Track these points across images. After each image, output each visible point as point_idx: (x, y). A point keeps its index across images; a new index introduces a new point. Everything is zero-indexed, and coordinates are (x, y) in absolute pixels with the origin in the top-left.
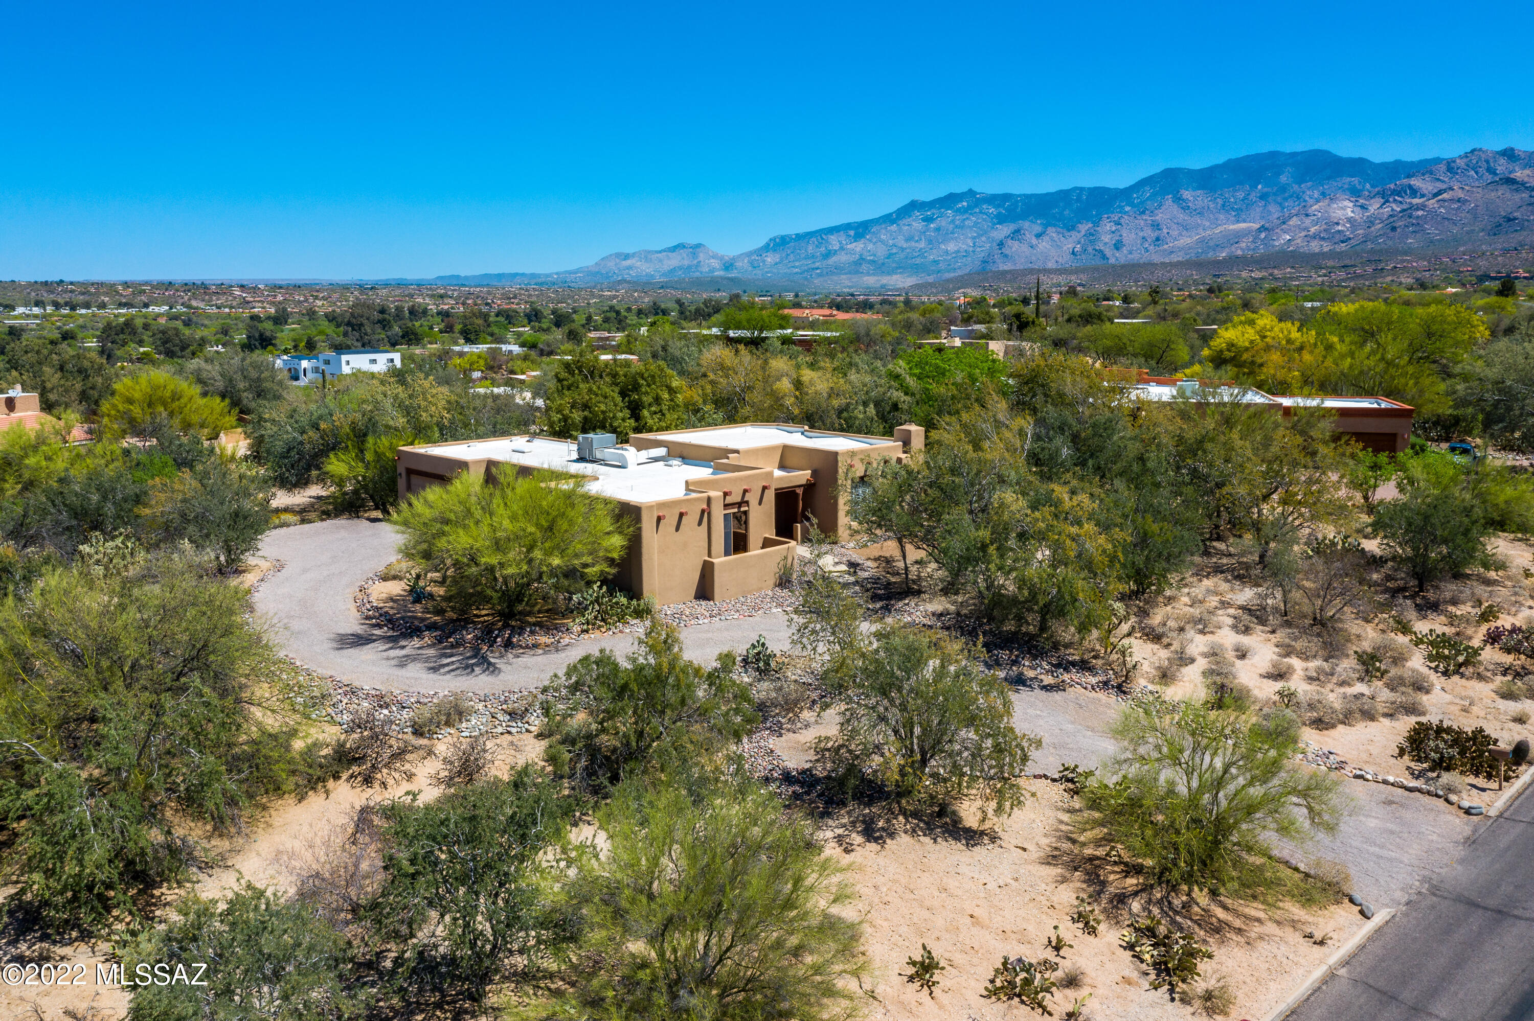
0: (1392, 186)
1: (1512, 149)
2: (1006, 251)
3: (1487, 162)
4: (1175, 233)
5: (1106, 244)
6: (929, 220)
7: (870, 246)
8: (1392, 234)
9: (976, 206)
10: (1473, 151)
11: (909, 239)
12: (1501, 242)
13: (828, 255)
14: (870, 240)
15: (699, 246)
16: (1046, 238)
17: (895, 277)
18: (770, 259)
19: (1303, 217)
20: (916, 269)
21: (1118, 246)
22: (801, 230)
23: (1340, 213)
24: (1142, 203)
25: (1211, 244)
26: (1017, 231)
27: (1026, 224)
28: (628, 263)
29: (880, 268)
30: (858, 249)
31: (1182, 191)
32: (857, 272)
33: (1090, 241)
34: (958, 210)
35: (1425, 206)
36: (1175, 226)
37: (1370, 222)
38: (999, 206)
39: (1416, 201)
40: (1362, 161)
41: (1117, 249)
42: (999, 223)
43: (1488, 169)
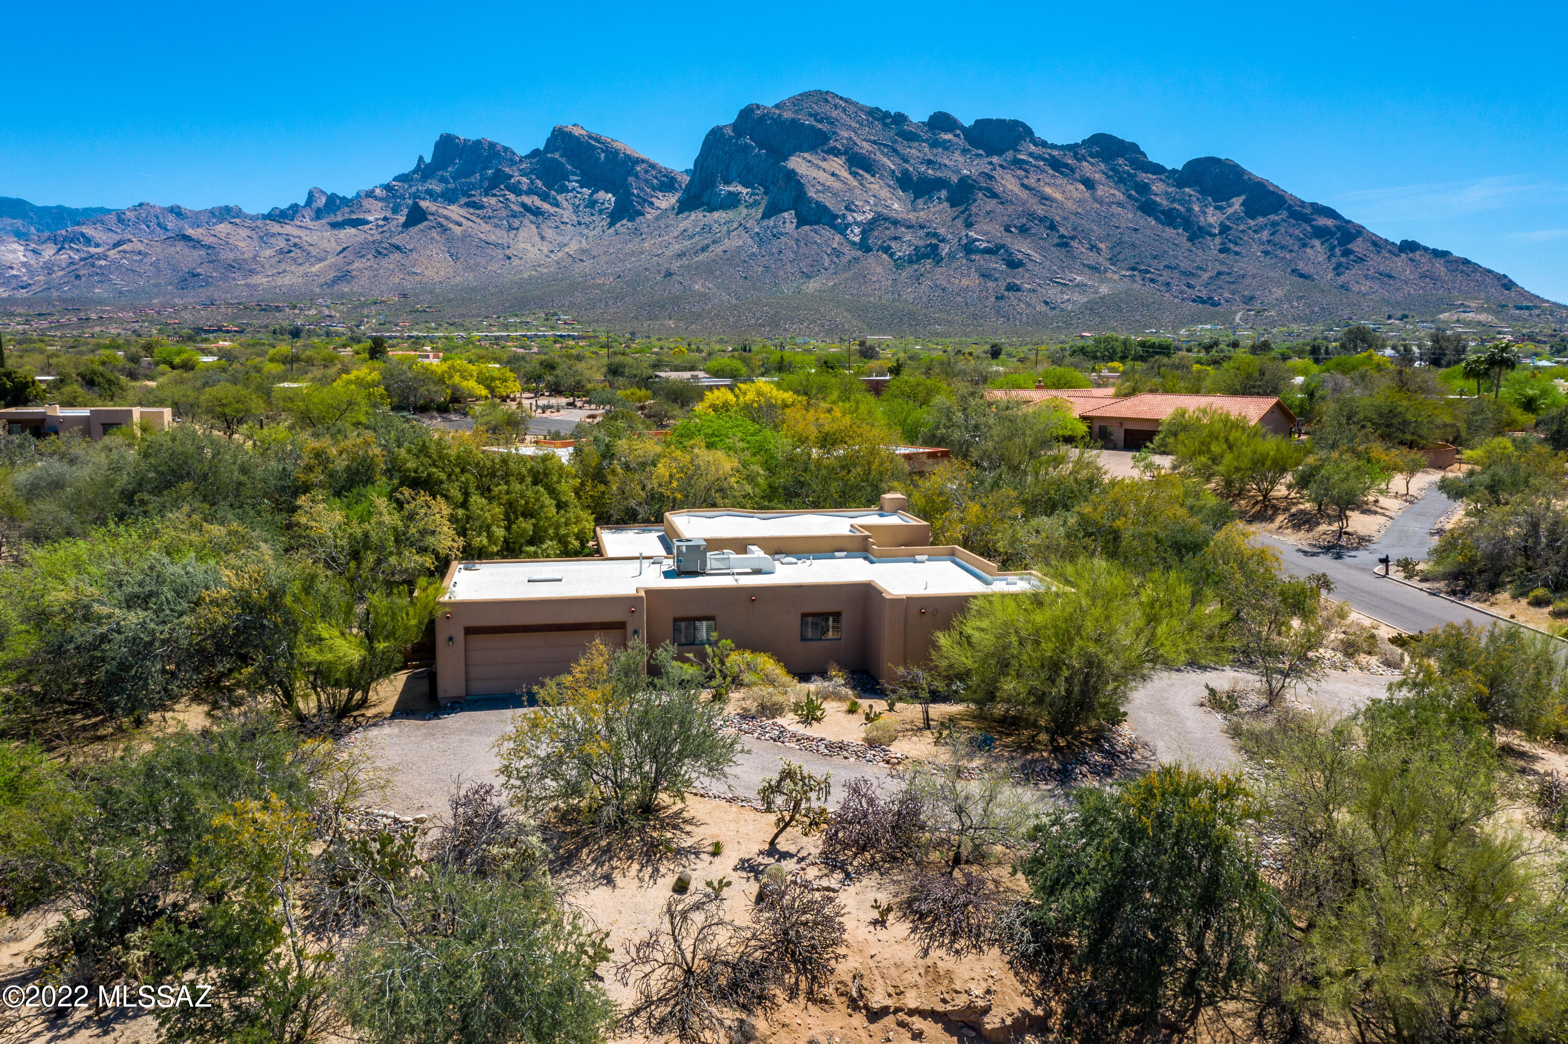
0: (63, 232)
1: (179, 207)
3: (157, 217)
8: (77, 283)
10: (141, 205)
12: (190, 297)
23: (11, 256)
35: (107, 256)
37: (49, 269)
39: (93, 250)
43: (159, 225)
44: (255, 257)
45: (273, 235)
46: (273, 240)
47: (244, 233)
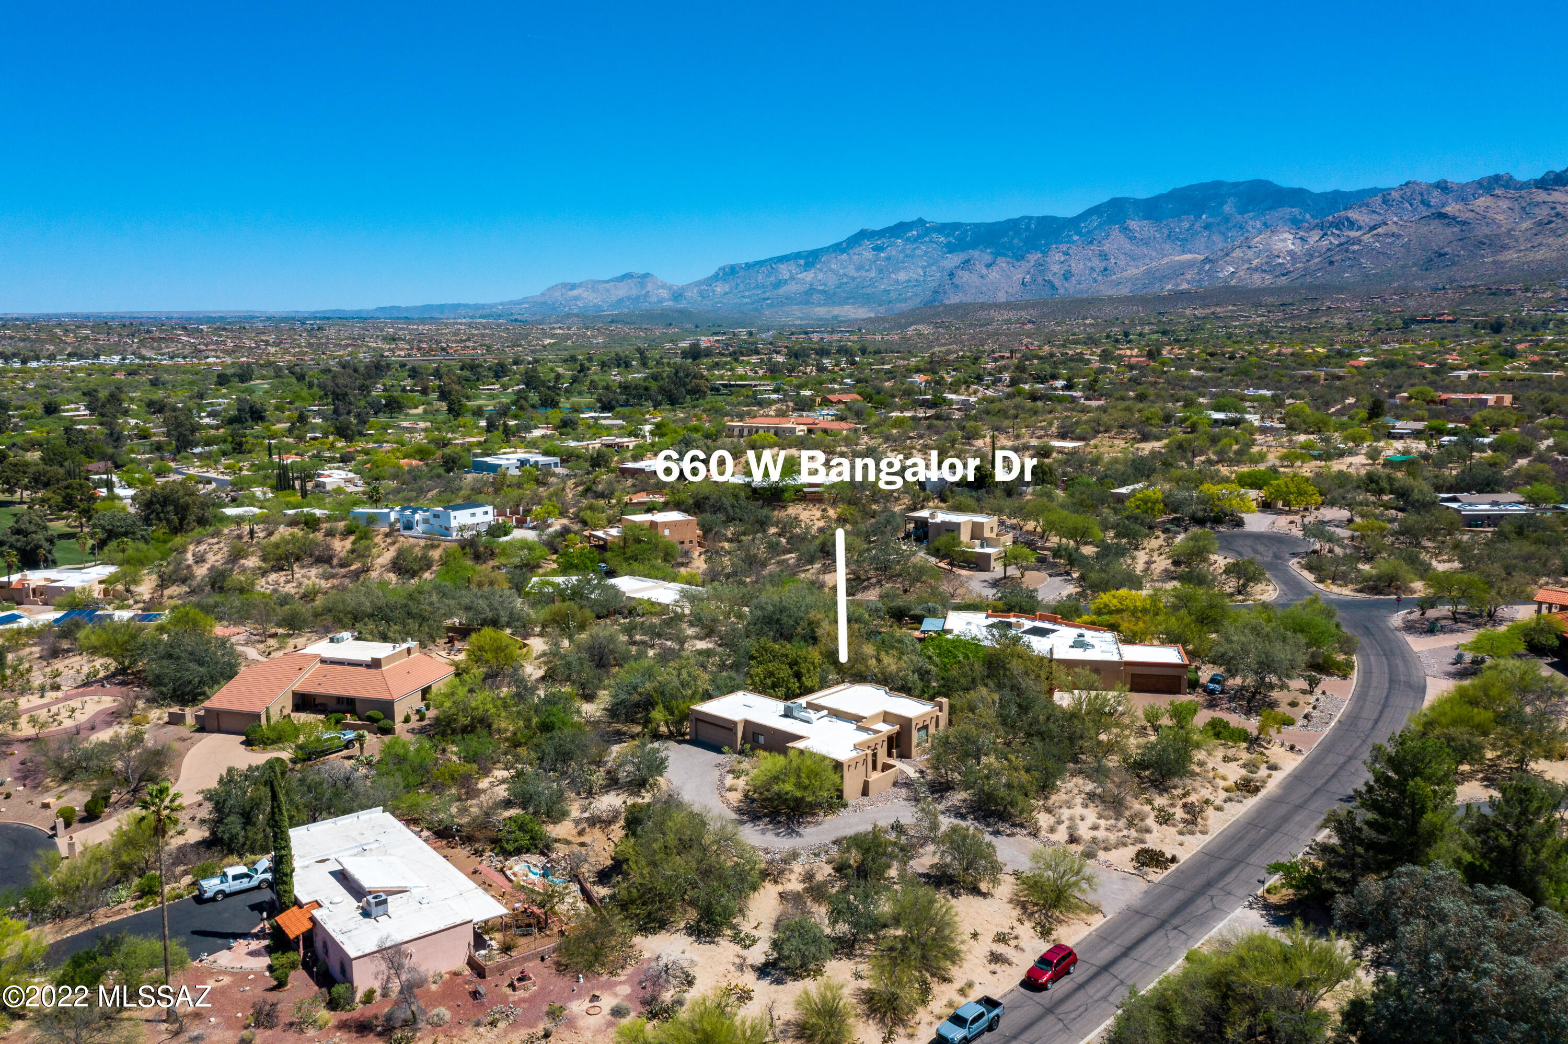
0: (1330, 218)
1: (1446, 182)
2: (956, 281)
3: (1422, 194)
4: (1122, 263)
5: (1055, 274)
6: (878, 249)
7: (820, 276)
8: (1329, 269)
9: (926, 235)
10: (1407, 184)
11: (859, 268)
12: (1433, 279)
13: (779, 284)
14: (821, 270)
15: (647, 275)
16: (996, 268)
17: (846, 308)
18: (720, 289)
19: (1245, 249)
20: (868, 300)
21: (1067, 276)
22: (751, 259)
23: (1280, 245)
24: (1090, 232)
25: (1158, 275)
26: (967, 261)
27: (976, 253)
28: (575, 292)
29: (830, 298)
30: (808, 279)
31: (1128, 222)
32: (808, 303)
33: (1040, 271)
34: (908, 239)
35: (1360, 241)
36: (1122, 257)
37: (1310, 255)
38: (948, 235)
39: (1354, 234)
40: (1300, 192)
41: (1066, 279)
42: (949, 252)
43: (1422, 202)
44: (1509, 231)
45: (1538, 204)
46: (1536, 210)
47: (1505, 205)
